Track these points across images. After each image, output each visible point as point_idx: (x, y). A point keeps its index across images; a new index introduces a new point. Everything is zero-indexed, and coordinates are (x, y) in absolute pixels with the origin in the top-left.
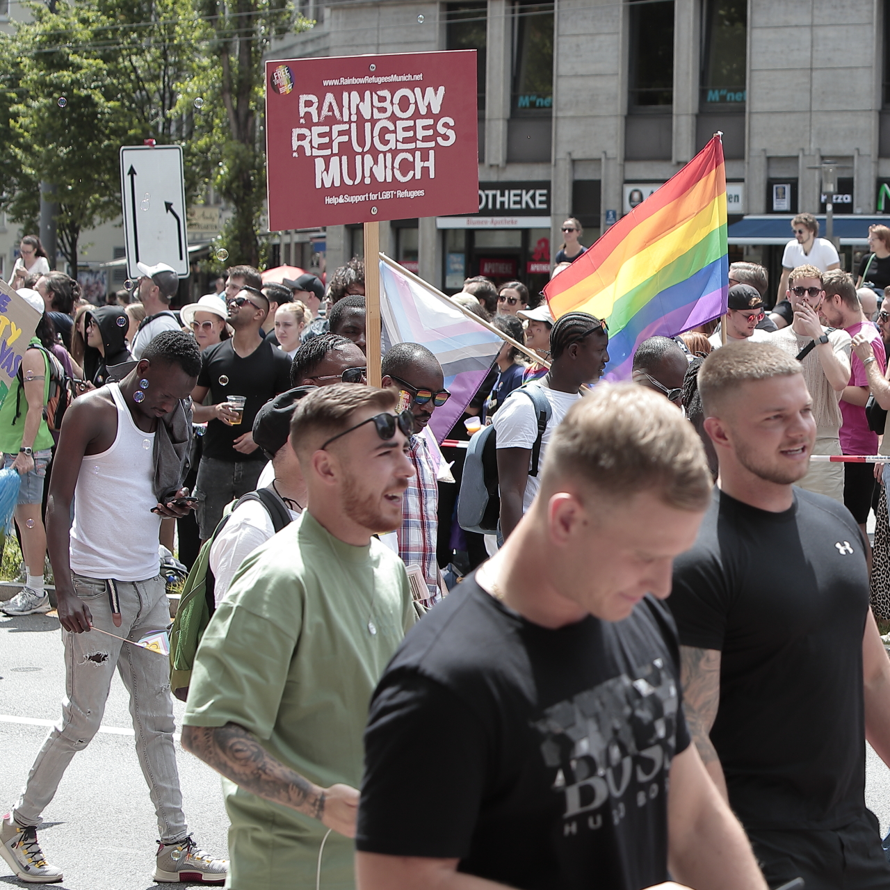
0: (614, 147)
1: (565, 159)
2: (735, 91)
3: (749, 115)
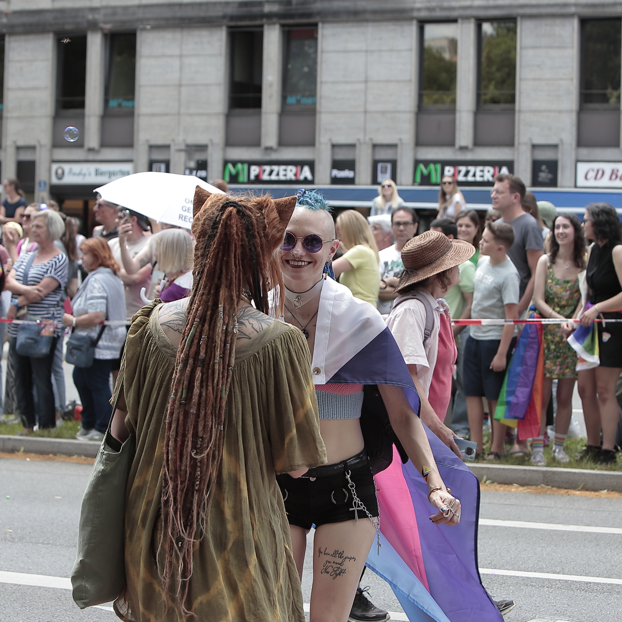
0: (45, 138)
1: (12, 146)
2: (128, 100)
3: (138, 117)
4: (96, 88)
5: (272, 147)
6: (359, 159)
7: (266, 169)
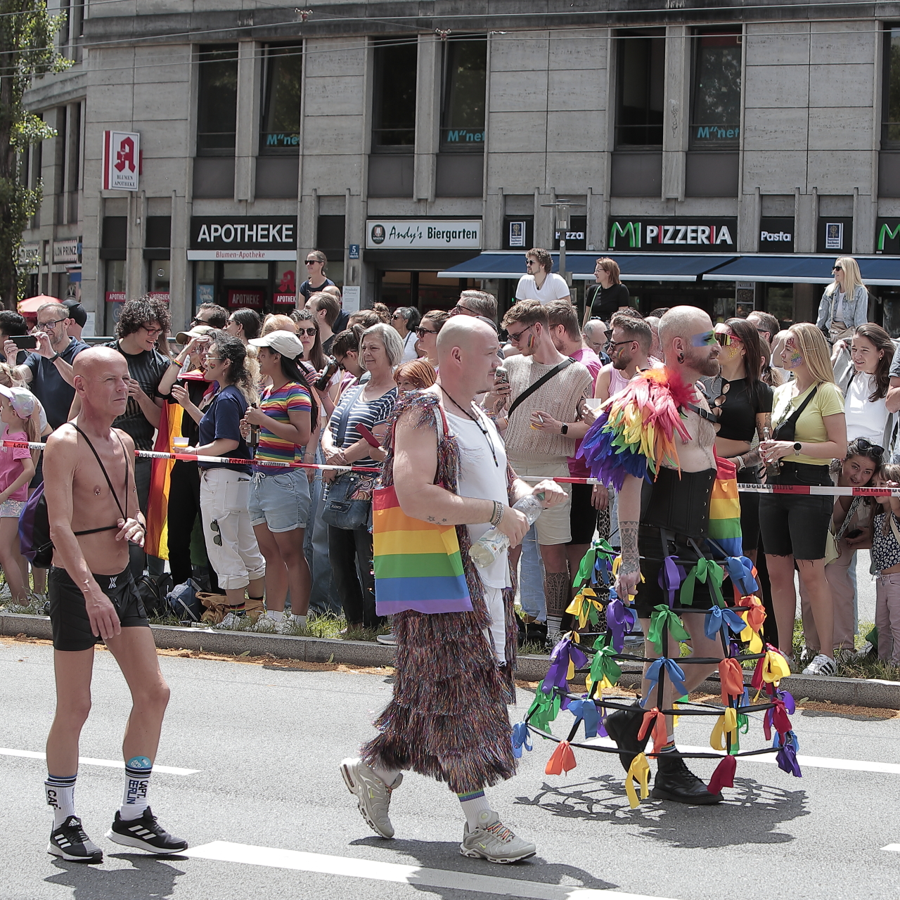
0: (358, 185)
2: (475, 132)
3: (488, 155)
4: (429, 115)
5: (676, 199)
6: (798, 216)
7: (668, 230)
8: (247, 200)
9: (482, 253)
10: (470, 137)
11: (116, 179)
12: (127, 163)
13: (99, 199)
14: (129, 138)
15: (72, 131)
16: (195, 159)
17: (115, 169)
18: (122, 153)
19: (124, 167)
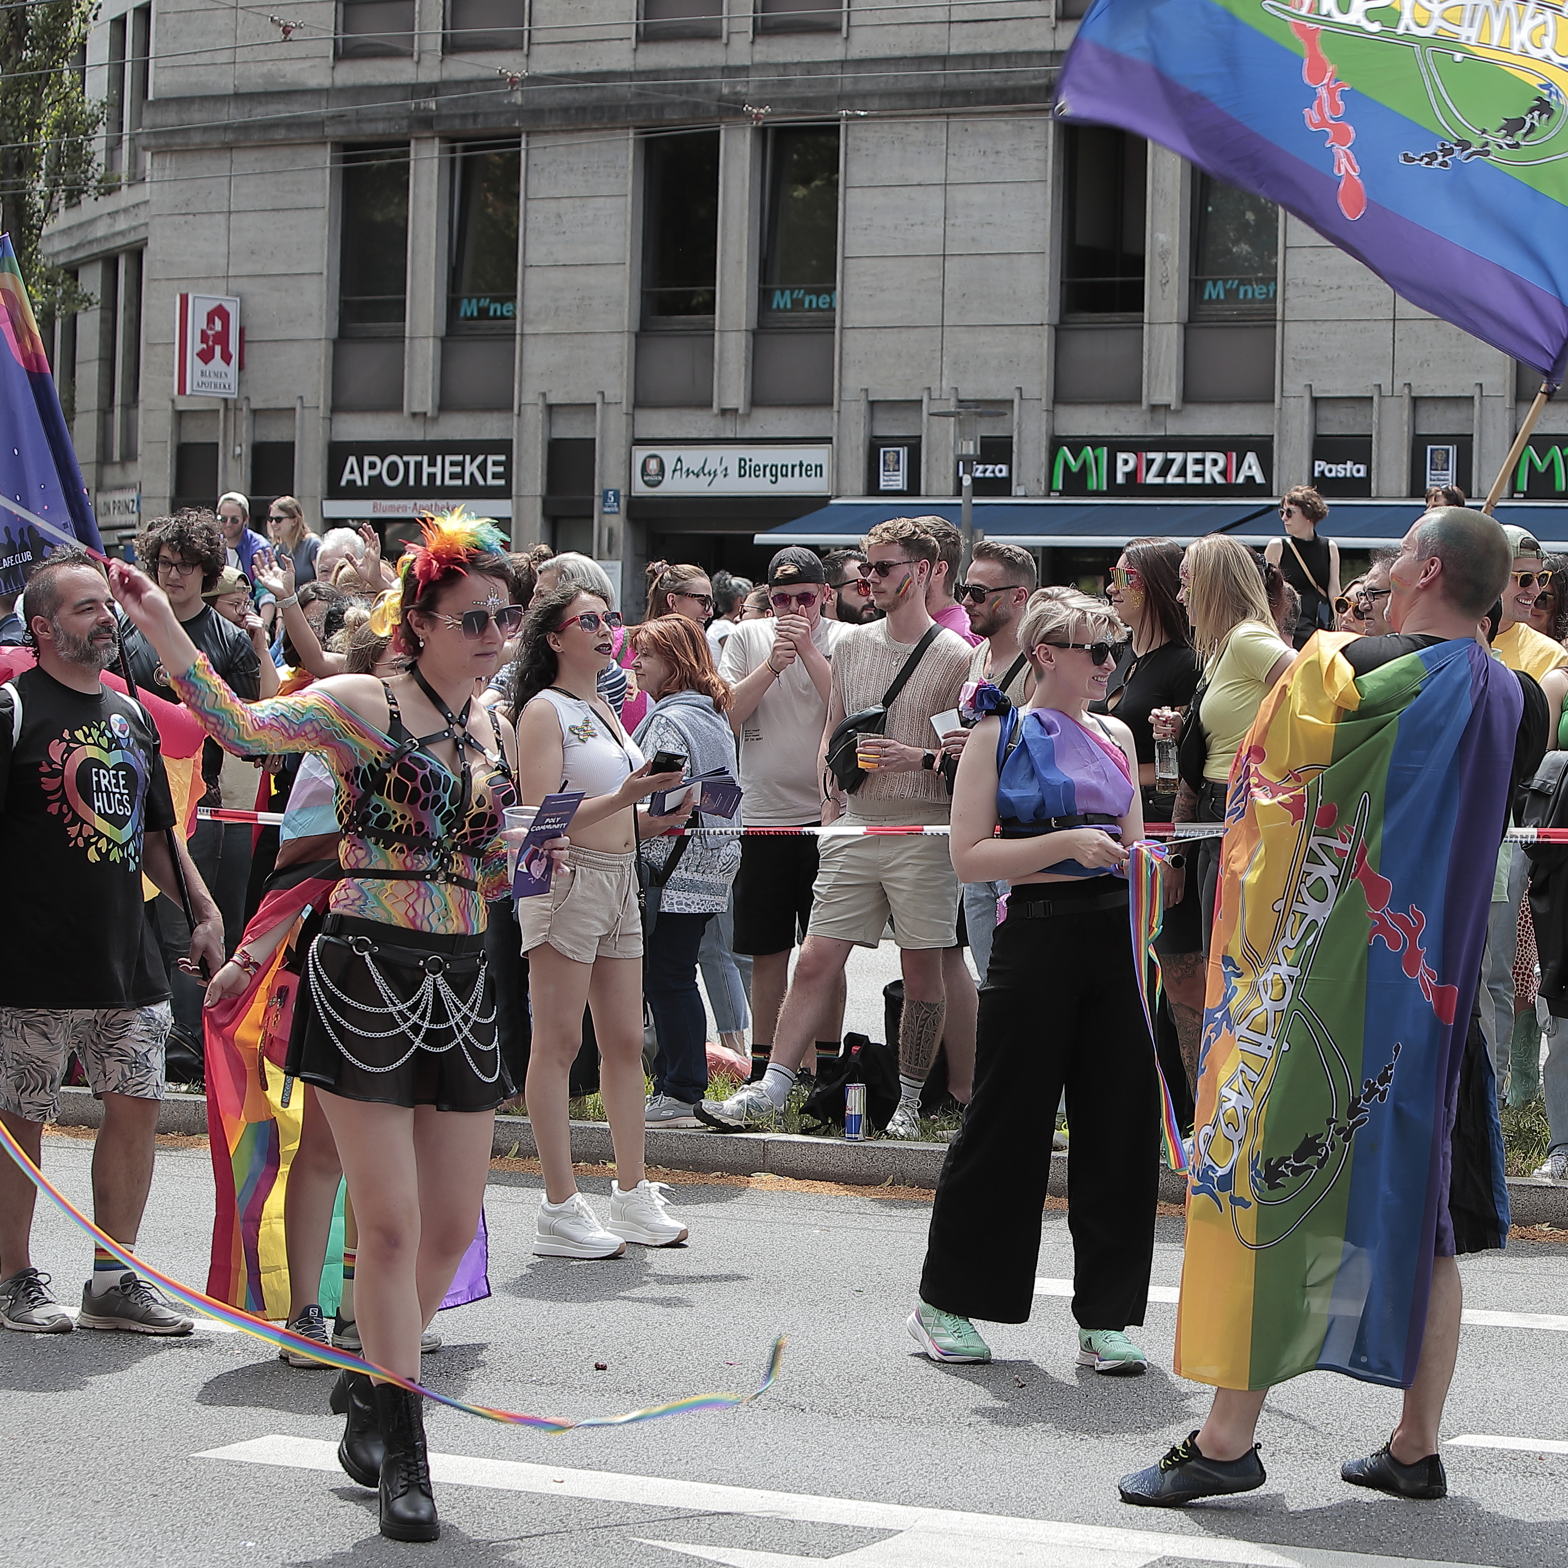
0: (618, 386)
1: (536, 404)
2: (818, 293)
3: (841, 333)
4: (740, 263)
5: (1167, 406)
6: (1379, 433)
7: (1153, 460)
8: (425, 414)
9: (832, 502)
10: (811, 302)
11: (198, 378)
12: (218, 349)
13: (170, 412)
14: (220, 306)
15: (127, 299)
16: (335, 343)
17: (198, 360)
18: (210, 332)
19: (213, 357)
